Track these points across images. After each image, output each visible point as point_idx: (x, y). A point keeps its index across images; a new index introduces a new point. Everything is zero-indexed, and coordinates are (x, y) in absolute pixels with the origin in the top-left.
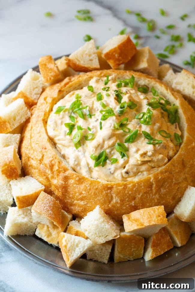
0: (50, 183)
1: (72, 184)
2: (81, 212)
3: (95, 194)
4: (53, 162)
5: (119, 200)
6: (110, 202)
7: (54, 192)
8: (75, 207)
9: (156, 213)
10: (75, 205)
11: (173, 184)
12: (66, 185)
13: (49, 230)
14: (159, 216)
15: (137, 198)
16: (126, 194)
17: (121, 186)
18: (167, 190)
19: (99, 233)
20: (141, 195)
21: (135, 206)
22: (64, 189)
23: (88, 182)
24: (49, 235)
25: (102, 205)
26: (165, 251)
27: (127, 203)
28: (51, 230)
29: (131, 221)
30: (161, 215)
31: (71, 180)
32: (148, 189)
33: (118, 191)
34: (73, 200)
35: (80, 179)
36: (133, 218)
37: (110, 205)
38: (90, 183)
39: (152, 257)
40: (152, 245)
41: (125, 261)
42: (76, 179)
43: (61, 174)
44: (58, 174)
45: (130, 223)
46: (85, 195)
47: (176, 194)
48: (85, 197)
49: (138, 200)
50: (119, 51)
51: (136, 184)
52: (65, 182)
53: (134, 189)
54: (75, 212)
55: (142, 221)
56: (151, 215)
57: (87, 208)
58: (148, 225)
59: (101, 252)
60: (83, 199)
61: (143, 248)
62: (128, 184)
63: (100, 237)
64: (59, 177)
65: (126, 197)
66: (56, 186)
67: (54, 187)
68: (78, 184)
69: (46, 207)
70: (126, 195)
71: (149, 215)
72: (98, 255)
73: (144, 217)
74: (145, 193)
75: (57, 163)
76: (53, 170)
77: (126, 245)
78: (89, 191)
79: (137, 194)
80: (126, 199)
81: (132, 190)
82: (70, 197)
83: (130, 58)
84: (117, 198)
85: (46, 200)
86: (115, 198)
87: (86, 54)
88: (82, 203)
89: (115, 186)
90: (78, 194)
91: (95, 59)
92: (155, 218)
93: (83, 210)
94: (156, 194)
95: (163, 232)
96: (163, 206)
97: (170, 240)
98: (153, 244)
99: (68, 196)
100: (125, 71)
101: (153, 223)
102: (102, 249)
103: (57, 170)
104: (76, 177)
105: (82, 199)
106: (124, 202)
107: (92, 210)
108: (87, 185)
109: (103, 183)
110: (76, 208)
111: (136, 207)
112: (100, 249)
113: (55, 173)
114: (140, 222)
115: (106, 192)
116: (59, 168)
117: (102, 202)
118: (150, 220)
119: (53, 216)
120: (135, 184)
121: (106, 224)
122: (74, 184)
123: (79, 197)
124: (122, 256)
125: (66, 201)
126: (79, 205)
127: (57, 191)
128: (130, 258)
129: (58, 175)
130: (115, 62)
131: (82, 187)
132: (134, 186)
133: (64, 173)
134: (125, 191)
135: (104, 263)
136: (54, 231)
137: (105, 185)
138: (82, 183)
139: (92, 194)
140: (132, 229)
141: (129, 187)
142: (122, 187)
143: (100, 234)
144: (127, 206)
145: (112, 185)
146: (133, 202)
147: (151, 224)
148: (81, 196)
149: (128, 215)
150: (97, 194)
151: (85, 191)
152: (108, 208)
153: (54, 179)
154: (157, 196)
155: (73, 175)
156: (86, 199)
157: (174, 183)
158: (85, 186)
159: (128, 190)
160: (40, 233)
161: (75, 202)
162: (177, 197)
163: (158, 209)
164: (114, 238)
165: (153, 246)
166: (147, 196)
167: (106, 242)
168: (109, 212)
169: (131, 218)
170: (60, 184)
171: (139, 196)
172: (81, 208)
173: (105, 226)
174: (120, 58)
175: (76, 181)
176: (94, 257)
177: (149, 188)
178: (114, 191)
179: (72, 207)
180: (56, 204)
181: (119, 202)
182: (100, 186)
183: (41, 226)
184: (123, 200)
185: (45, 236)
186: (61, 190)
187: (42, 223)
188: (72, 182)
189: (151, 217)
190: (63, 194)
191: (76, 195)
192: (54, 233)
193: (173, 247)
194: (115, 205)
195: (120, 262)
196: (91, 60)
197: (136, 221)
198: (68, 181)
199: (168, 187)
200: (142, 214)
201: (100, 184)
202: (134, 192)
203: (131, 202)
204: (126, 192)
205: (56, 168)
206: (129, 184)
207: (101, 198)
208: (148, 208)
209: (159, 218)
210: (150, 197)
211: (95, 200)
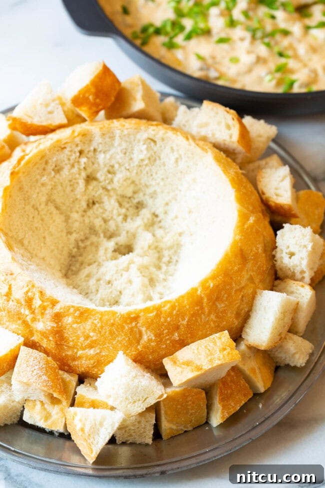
0: (31, 329)
1: (69, 324)
2: (93, 367)
3: (112, 333)
4: (30, 294)
5: (152, 335)
6: (138, 342)
7: (39, 344)
8: (81, 362)
9: (218, 344)
10: (80, 358)
11: (234, 291)
12: (60, 327)
13: (45, 409)
14: (225, 349)
15: (181, 327)
16: (162, 323)
17: (152, 312)
18: (226, 303)
19: (132, 397)
20: (186, 320)
21: (180, 339)
22: (57, 335)
23: (97, 315)
24: (48, 417)
25: (126, 349)
26: (242, 404)
27: (167, 337)
28: (48, 407)
29: (178, 366)
30: (227, 347)
31: (67, 317)
32: (196, 308)
33: (149, 320)
34: (75, 351)
35: (82, 314)
36: (181, 361)
37: (139, 347)
38: (100, 316)
39: (223, 417)
40: (219, 399)
41: (180, 434)
42: (76, 314)
43: (47, 312)
44: (43, 311)
45: (179, 369)
46: (94, 338)
47: (241, 308)
48: (96, 340)
49: (183, 330)
50: (93, 90)
51: (177, 304)
52: (57, 323)
53: (174, 312)
54: (83, 369)
55: (198, 363)
56: (211, 350)
57: (102, 359)
58: (210, 367)
59: (138, 428)
60: (93, 345)
61: (205, 407)
62: (162, 305)
63: (135, 402)
64: (45, 316)
65: (163, 327)
66: (43, 334)
67: (40, 336)
68: (81, 322)
69: (35, 371)
70: (163, 325)
71: (207, 351)
72: (134, 433)
73: (200, 356)
74: (193, 315)
75: (37, 295)
76: (33, 307)
77: (179, 407)
78: (100, 330)
79: (180, 319)
80: (164, 332)
81: (170, 314)
82: (69, 347)
83: (113, 99)
84: (148, 332)
85: (32, 359)
86: (147, 333)
87: (41, 104)
88: (92, 352)
89: (142, 313)
90: (82, 339)
91: (57, 108)
92: (218, 353)
93: (96, 363)
94: (210, 313)
95: (232, 374)
96: (226, 331)
97: (247, 385)
98: (221, 397)
99: (66, 346)
100: (111, 121)
101: (217, 363)
102: (139, 422)
103: (40, 306)
104: (75, 311)
105: (91, 346)
106: (162, 336)
107: (112, 361)
108: (96, 322)
109: (122, 313)
110: (83, 362)
111: (181, 341)
112: (137, 423)
113: (36, 311)
114: (195, 365)
115: (130, 326)
116: (43, 301)
117: (126, 344)
118: (211, 359)
119: (50, 383)
120: (174, 303)
121: (142, 380)
122: (74, 323)
123: (86, 344)
124: (174, 427)
125: (64, 354)
126: (87, 357)
127: (45, 340)
128: (187, 427)
129: (43, 314)
130: (90, 109)
131: (88, 325)
132: (173, 307)
133: (52, 308)
134: (160, 318)
135: (147, 445)
136: (54, 408)
137: (126, 316)
138: (86, 319)
139: (107, 333)
140: (184, 380)
141: (166, 311)
142: (154, 313)
143: (135, 398)
144: (168, 342)
145: (137, 312)
146: (176, 334)
147: (215, 365)
148: (89, 341)
149: (171, 357)
150: (114, 332)
151: (94, 330)
152: (137, 352)
153: (37, 322)
154: (213, 317)
155: (69, 309)
156: (98, 344)
157: (234, 289)
158: (93, 323)
159: (165, 316)
160: (32, 416)
161: (80, 353)
162: (243, 311)
163: (220, 338)
164: (159, 400)
165: (222, 400)
166: (196, 319)
167: (147, 409)
168: (139, 358)
169: (178, 362)
170: (49, 328)
171: (185, 322)
172: (92, 362)
173: (141, 382)
174: (98, 100)
175: (76, 317)
176: (129, 438)
177: (197, 305)
178: (141, 321)
179: (76, 363)
180: (50, 362)
181: (153, 338)
182: (117, 319)
183: (31, 404)
184: (160, 335)
185: (41, 419)
186: (53, 338)
187: (31, 399)
188: (69, 322)
189: (211, 354)
190: (57, 344)
191: (80, 341)
192: (55, 411)
193: (252, 395)
194: (148, 344)
195: (172, 437)
196: (50, 113)
197: (188, 365)
198: (61, 320)
199: (227, 298)
200: (196, 351)
201: (117, 315)
202: (175, 317)
203: (173, 335)
204: (162, 320)
205: (37, 303)
206: (164, 306)
207: (123, 337)
208: (202, 340)
209: (225, 352)
210: (201, 321)
211: (114, 343)
